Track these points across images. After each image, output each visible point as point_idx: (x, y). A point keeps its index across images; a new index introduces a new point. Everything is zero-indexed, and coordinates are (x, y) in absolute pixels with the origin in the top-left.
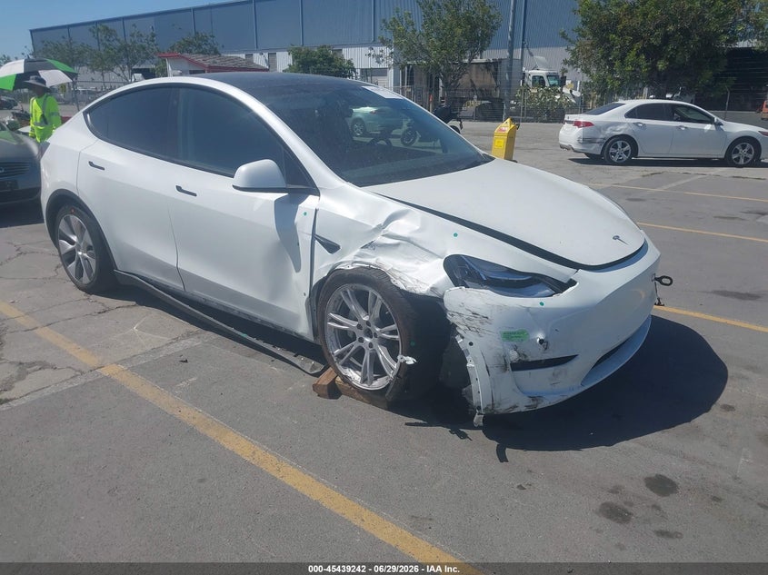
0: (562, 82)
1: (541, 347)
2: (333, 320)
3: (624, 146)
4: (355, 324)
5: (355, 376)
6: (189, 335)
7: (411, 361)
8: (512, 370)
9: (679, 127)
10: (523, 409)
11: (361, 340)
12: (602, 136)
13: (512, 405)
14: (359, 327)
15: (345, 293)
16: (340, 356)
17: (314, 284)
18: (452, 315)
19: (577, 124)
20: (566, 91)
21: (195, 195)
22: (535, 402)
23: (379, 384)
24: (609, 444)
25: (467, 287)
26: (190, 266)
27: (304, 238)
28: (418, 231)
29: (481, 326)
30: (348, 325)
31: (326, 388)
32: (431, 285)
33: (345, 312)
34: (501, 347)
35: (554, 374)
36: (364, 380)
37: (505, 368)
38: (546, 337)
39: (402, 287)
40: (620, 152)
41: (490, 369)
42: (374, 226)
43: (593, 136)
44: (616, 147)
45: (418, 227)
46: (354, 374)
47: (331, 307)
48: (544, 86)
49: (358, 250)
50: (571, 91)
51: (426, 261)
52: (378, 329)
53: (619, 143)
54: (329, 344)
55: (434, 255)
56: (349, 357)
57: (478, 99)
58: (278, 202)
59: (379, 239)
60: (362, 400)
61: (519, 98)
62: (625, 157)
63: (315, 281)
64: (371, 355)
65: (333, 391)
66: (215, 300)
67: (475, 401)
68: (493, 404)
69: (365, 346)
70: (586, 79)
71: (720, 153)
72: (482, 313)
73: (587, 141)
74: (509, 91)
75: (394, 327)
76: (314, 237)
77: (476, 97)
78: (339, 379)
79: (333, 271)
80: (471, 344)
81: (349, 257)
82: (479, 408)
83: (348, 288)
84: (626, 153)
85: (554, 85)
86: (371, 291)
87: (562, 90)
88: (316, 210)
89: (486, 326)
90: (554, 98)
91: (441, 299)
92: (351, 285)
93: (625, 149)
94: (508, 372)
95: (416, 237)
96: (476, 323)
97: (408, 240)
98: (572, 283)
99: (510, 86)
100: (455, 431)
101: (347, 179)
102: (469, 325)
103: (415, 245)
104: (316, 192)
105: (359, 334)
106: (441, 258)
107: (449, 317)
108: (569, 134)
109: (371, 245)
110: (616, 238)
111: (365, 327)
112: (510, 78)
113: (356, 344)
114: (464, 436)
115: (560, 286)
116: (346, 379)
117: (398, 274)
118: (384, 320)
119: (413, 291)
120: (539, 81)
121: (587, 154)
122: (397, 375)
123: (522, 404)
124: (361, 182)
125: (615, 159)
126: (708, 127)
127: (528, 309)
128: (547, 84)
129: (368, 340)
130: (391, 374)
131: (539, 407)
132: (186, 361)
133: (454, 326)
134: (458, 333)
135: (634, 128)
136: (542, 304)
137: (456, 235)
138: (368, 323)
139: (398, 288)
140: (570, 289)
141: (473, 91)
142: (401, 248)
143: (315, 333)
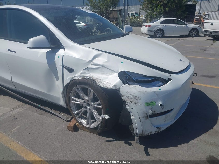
0: (139, 15)
1: (161, 108)
2: (73, 100)
3: (160, 32)
4: (82, 101)
5: (84, 122)
6: (19, 106)
7: (107, 117)
8: (150, 118)
9: (176, 26)
10: (154, 132)
11: (86, 107)
12: (154, 29)
13: (150, 132)
14: (84, 102)
15: (78, 89)
16: (78, 114)
17: (64, 86)
18: (124, 97)
19: (147, 26)
20: (141, 18)
21: (15, 52)
22: (159, 130)
23: (94, 125)
24: (187, 142)
25: (129, 84)
26: (16, 80)
27: (59, 67)
28: (106, 62)
29: (136, 101)
30: (79, 102)
31: (72, 128)
32: (114, 85)
33: (78, 97)
34: (145, 109)
35: (165, 117)
36: (88, 124)
37: (147, 118)
38: (163, 103)
39: (102, 86)
40: (159, 34)
41: (141, 119)
42: (88, 61)
43: (151, 29)
44: (158, 32)
45: (106, 60)
46: (84, 121)
47: (72, 95)
48: (134, 16)
49: (82, 71)
50: (142, 18)
51: (111, 74)
52: (92, 103)
53: (159, 31)
54: (73, 109)
55: (114, 72)
56: (81, 114)
57: (116, 21)
58: (47, 53)
59: (90, 66)
60: (87, 131)
61: (127, 20)
62: (161, 36)
63: (65, 85)
64: (90, 113)
65: (76, 128)
66: (28, 92)
67: (135, 132)
68: (142, 132)
69: (87, 110)
70: (146, 14)
71: (187, 33)
72: (136, 95)
73: (149, 31)
74: (124, 18)
75: (99, 102)
76: (63, 66)
77: (115, 20)
78: (77, 123)
79: (72, 80)
80: (132, 109)
81: (78, 74)
82: (137, 134)
83: (79, 87)
84: (161, 34)
85: (137, 16)
86: (88, 88)
87: (139, 17)
88: (63, 55)
89: (139, 101)
90: (137, 20)
91: (118, 90)
92: (80, 86)
93: (161, 33)
94: (148, 119)
95: (106, 64)
96: (134, 100)
97: (102, 66)
98: (170, 80)
99: (125, 17)
100: (126, 142)
101: (75, 42)
102: (131, 101)
103: (106, 68)
104: (63, 48)
105: (85, 105)
106: (117, 73)
107: (122, 98)
108: (144, 29)
109: (87, 69)
110: (181, 60)
111: (87, 102)
112: (124, 14)
113: (83, 109)
114: (130, 144)
115: (165, 81)
116: (80, 123)
117: (99, 80)
118: (95, 99)
119: (106, 87)
120: (133, 15)
121: (149, 35)
122: (102, 122)
123: (154, 131)
124: (81, 43)
125: (158, 36)
126: (184, 26)
127: (155, 92)
128: (135, 16)
129: (88, 107)
130: (99, 122)
131: (160, 131)
132: (16, 119)
133: (125, 101)
134: (127, 104)
135: (163, 27)
136: (160, 89)
137: (122, 63)
138: (88, 101)
139: (100, 87)
140: (169, 82)
141: (114, 18)
142: (100, 69)
143: (67, 105)
